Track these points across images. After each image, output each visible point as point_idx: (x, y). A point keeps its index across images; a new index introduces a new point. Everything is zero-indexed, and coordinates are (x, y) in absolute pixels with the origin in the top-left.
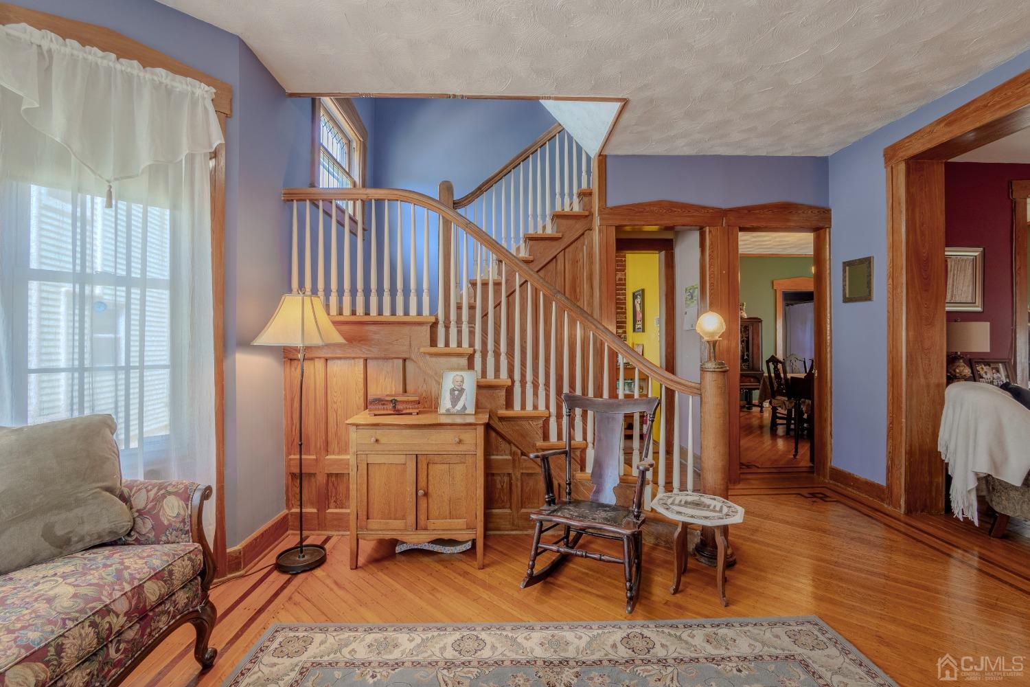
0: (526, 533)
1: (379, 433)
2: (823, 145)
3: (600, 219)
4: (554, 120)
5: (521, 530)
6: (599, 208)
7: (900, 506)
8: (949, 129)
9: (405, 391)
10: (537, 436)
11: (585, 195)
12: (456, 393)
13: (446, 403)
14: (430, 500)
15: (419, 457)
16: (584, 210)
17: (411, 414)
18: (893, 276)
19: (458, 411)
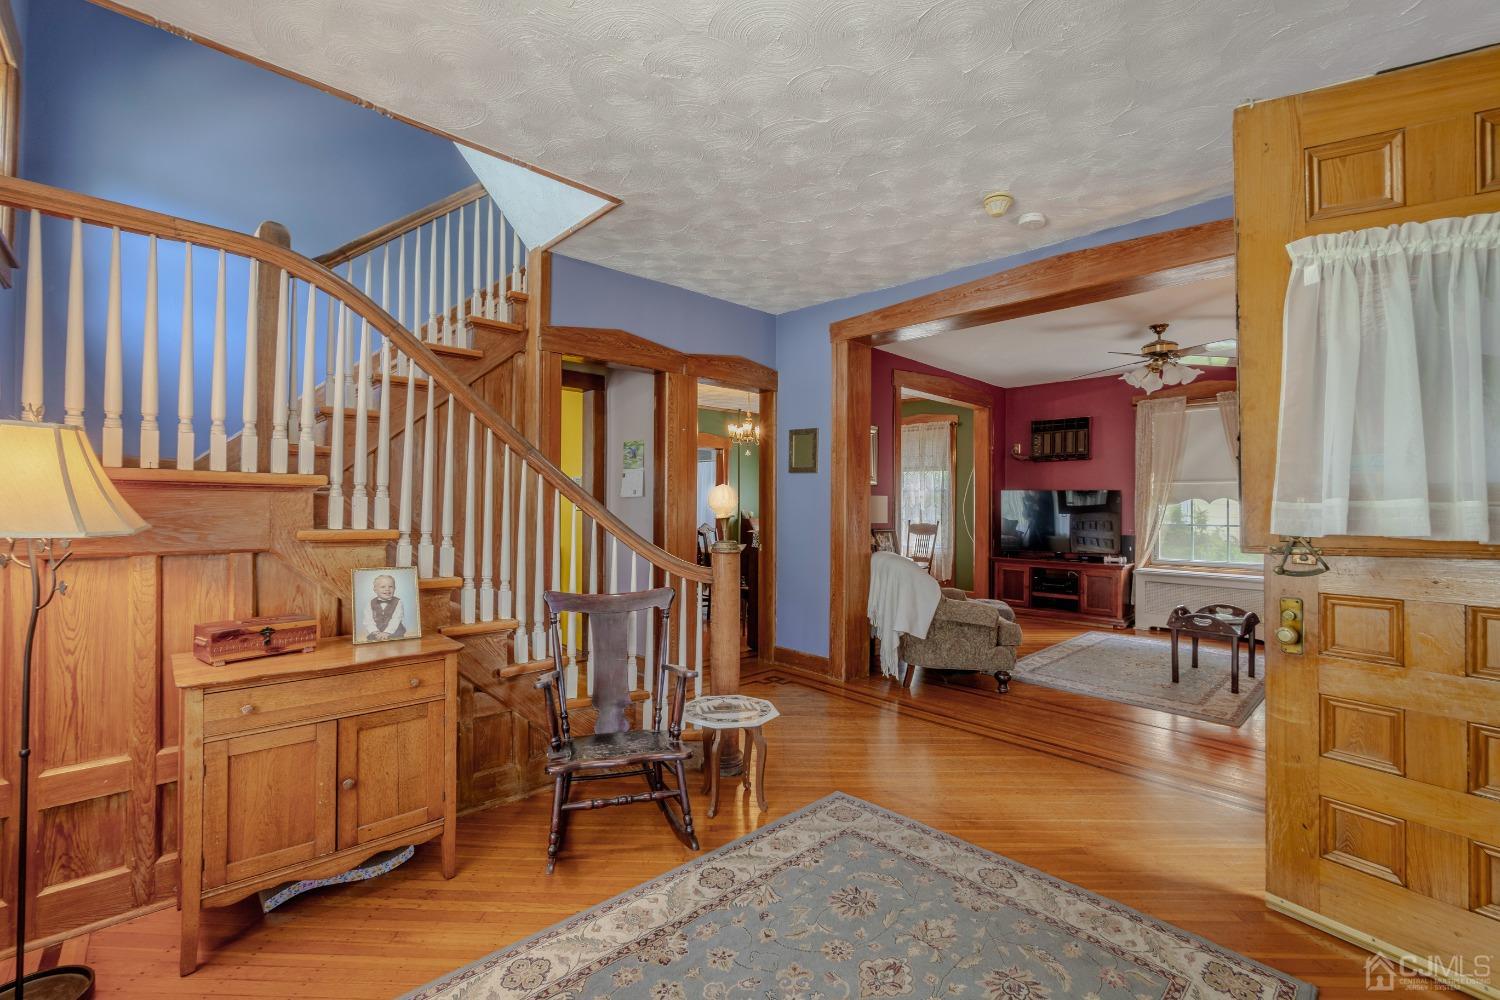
0: (482, 807)
1: (258, 695)
2: (777, 305)
3: (543, 341)
4: (475, 179)
5: (475, 806)
6: (541, 324)
7: (841, 676)
8: (881, 322)
9: (256, 613)
10: (499, 659)
11: (518, 301)
12: (384, 606)
13: (365, 623)
14: (362, 794)
15: (343, 723)
16: (514, 322)
17: (299, 651)
18: (836, 450)
19: (391, 636)
